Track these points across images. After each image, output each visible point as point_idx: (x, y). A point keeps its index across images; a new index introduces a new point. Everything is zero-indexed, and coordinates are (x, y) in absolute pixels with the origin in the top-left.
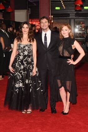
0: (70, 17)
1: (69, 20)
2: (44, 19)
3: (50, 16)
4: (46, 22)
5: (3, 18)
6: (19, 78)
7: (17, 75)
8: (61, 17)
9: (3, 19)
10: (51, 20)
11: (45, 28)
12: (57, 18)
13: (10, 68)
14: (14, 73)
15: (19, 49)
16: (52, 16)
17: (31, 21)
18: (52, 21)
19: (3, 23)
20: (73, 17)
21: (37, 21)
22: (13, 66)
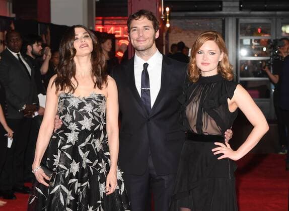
0: (224, 12)
1: (219, 22)
2: (142, 17)
3: (162, 9)
4: (146, 28)
5: (14, 12)
6: (65, 201)
7: (57, 193)
8: (196, 10)
9: (13, 16)
10: (165, 23)
11: (141, 45)
12: (182, 14)
13: (37, 169)
14: (47, 185)
15: (65, 112)
16: (168, 9)
17: (103, 24)
18: (168, 25)
19: (13, 28)
20: (232, 13)
21: (119, 22)
22: (47, 164)
